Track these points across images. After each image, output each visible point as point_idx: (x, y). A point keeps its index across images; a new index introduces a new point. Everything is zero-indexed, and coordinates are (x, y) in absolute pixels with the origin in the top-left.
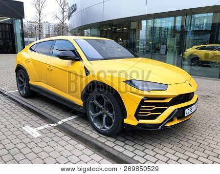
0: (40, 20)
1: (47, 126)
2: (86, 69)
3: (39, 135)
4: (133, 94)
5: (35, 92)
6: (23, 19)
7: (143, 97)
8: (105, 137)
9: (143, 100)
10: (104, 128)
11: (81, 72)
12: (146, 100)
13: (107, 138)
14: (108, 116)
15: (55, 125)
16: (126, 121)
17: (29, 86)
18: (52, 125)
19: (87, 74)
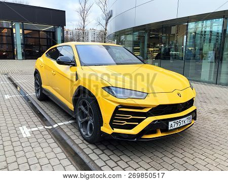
0: (84, 27)
1: (41, 128)
2: (77, 75)
3: (29, 135)
4: (109, 101)
5: (45, 95)
6: (65, 27)
7: (117, 105)
8: (87, 143)
9: (117, 108)
10: (87, 134)
11: (72, 77)
12: (121, 108)
13: (89, 145)
14: (91, 124)
15: (50, 127)
16: (103, 129)
17: (42, 89)
18: (46, 127)
19: (77, 79)
